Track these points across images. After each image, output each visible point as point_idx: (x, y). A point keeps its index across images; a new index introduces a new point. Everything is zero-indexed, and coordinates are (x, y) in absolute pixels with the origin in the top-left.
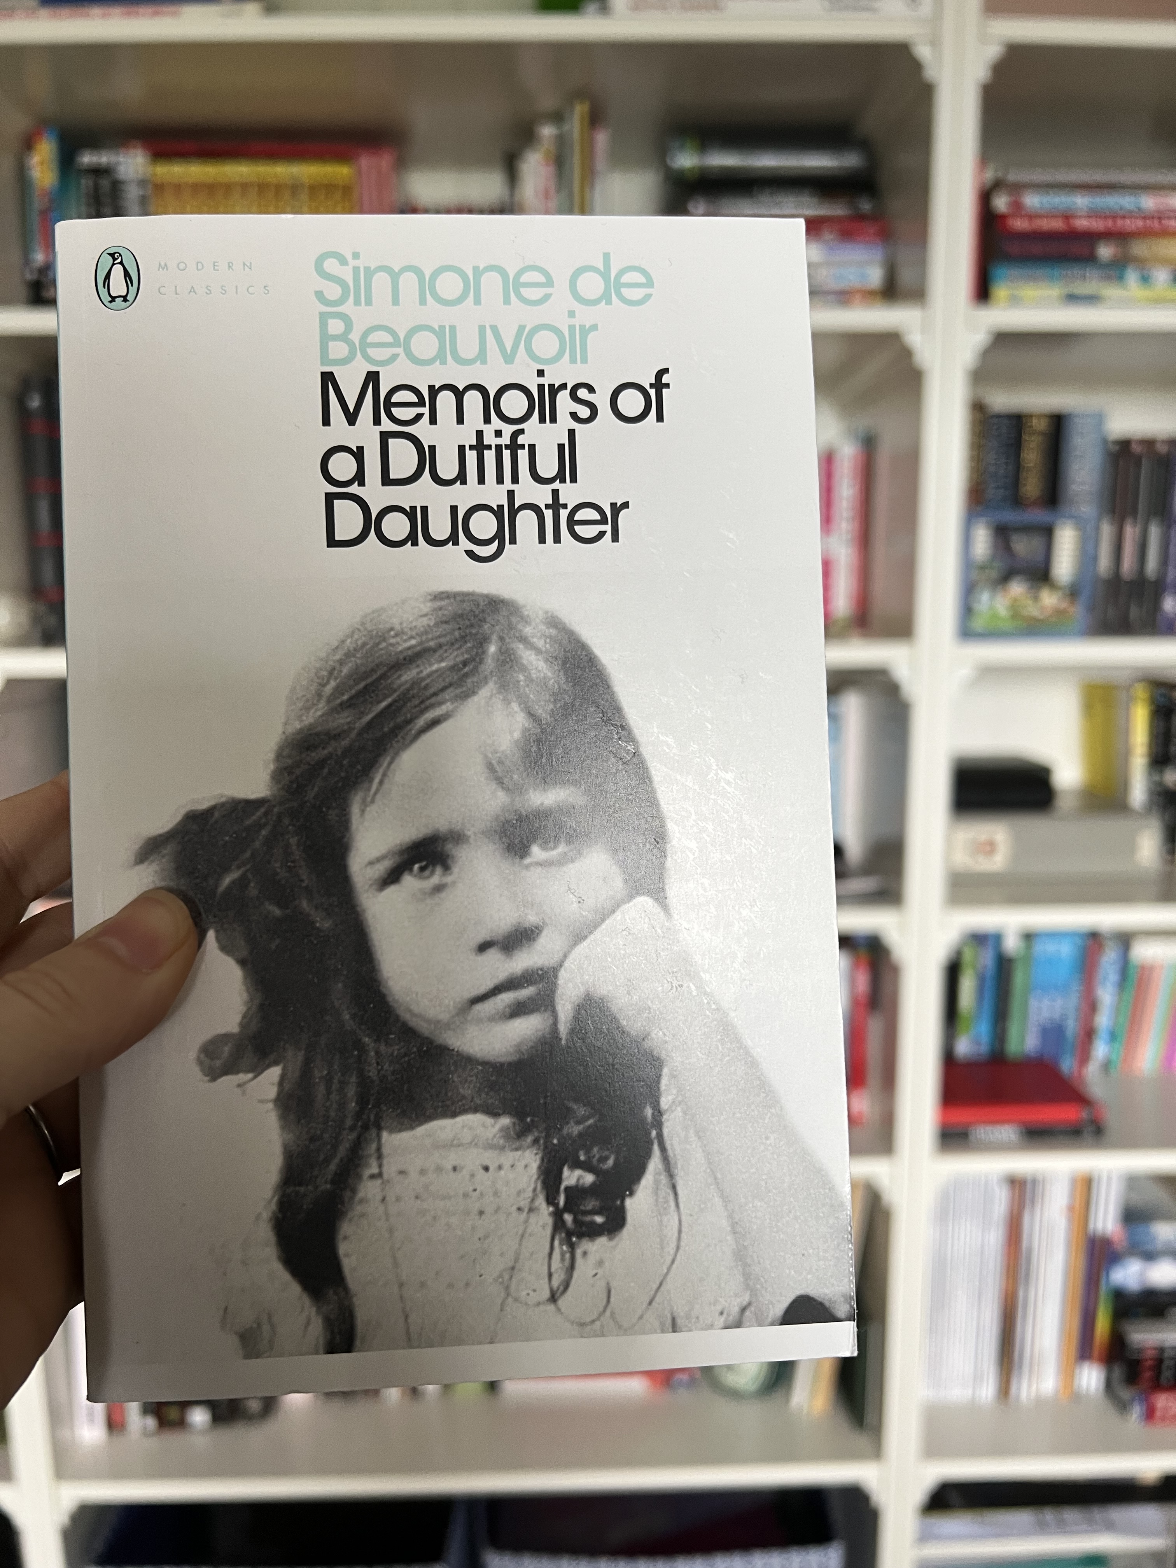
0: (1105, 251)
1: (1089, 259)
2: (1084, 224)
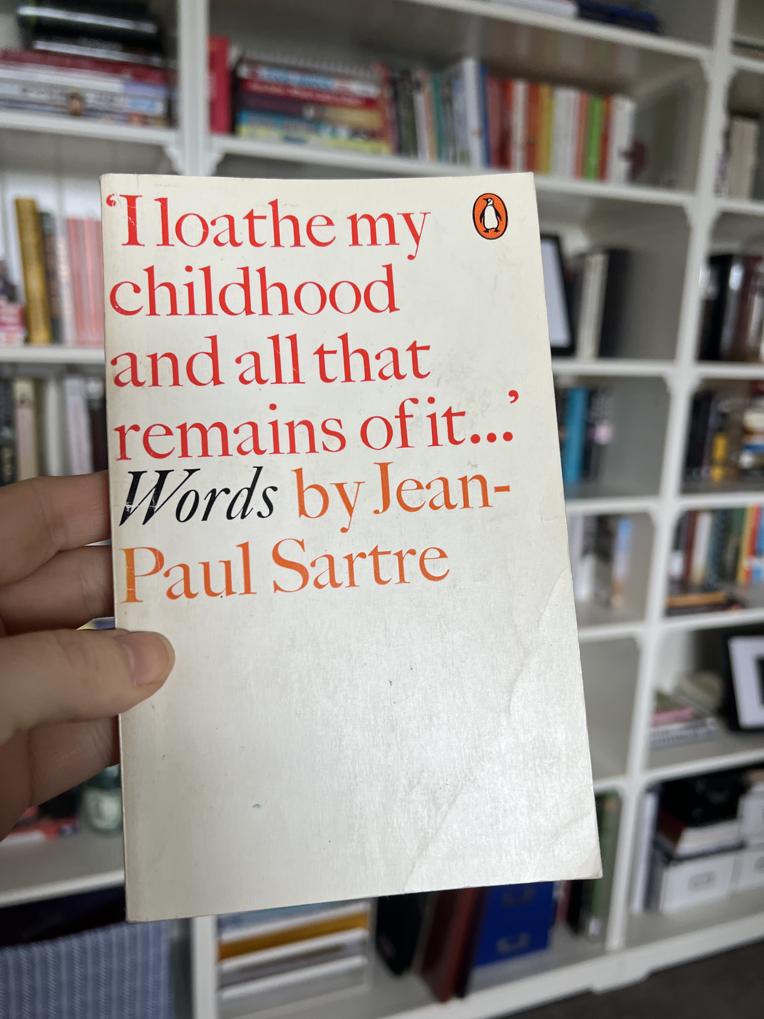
0: (309, 112)
1: (299, 116)
2: (295, 93)
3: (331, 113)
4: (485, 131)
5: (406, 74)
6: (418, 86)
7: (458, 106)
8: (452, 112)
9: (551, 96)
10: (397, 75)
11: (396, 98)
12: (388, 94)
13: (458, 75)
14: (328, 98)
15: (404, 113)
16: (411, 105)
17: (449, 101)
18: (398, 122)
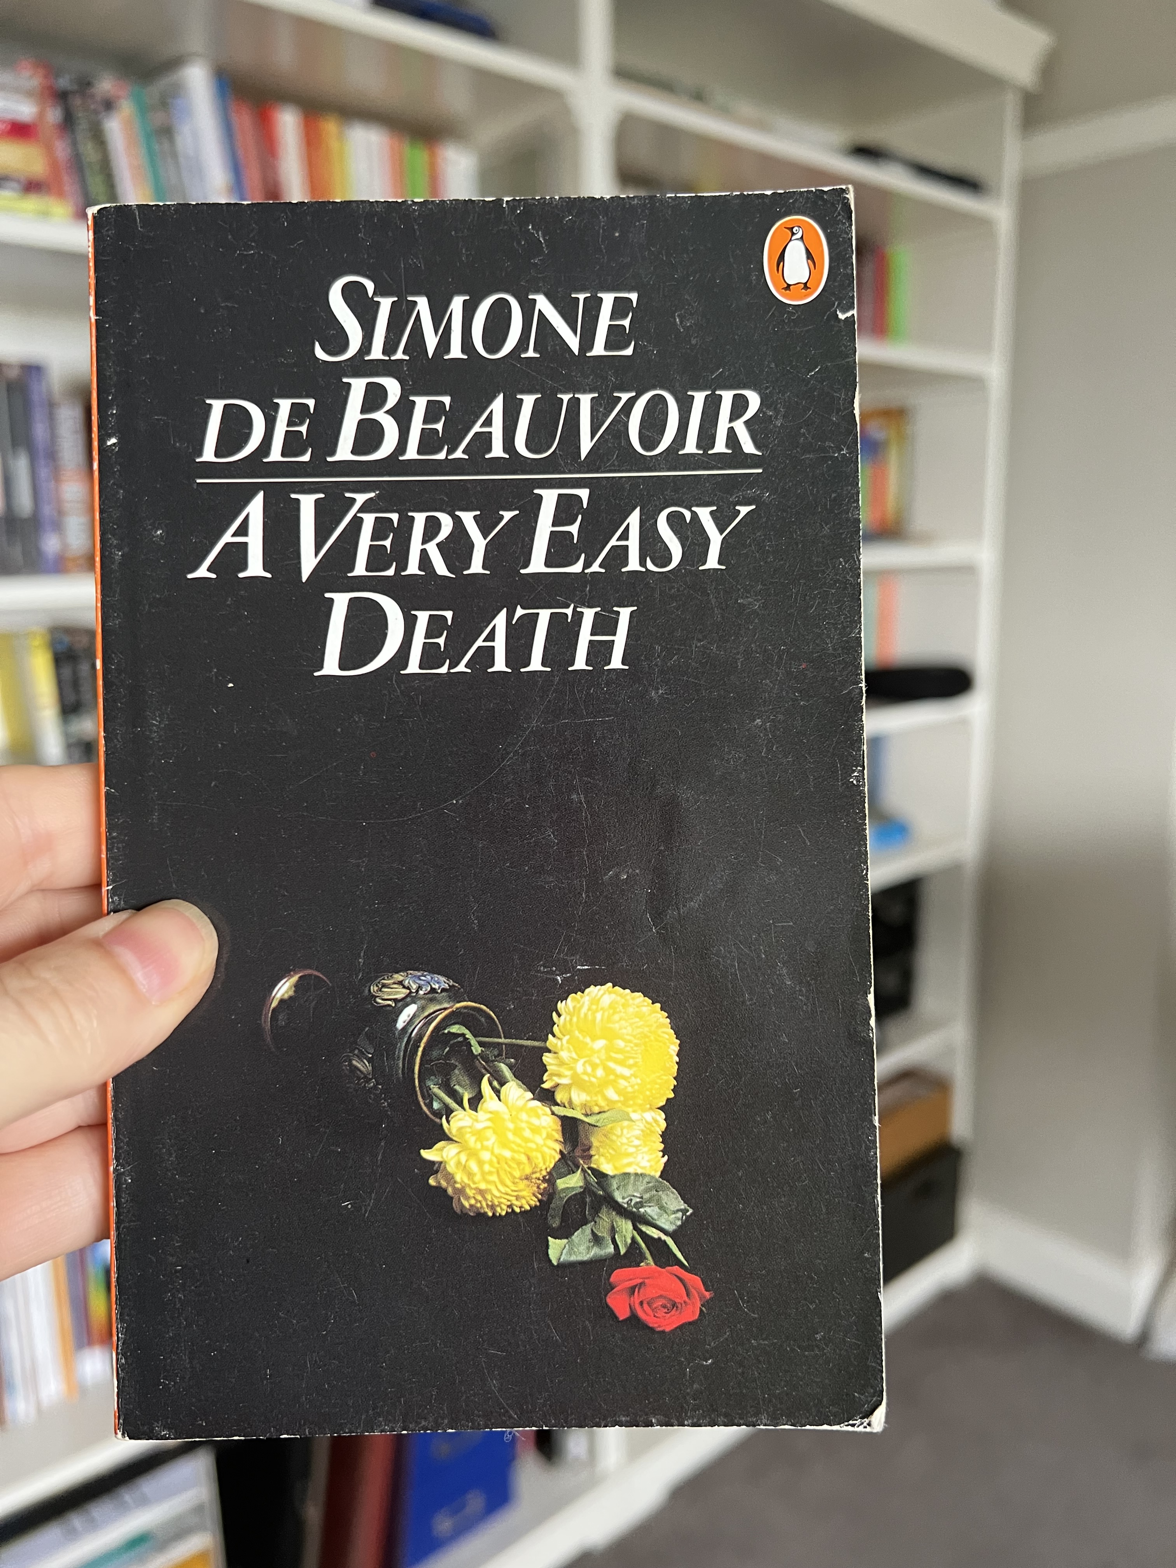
4: (236, 187)
5: (85, 84)
6: (109, 105)
7: (184, 139)
8: (174, 155)
9: (341, 136)
10: (64, 83)
11: (68, 122)
12: (54, 115)
13: (176, 91)
15: (87, 149)
16: (99, 138)
17: (166, 132)
18: (77, 164)
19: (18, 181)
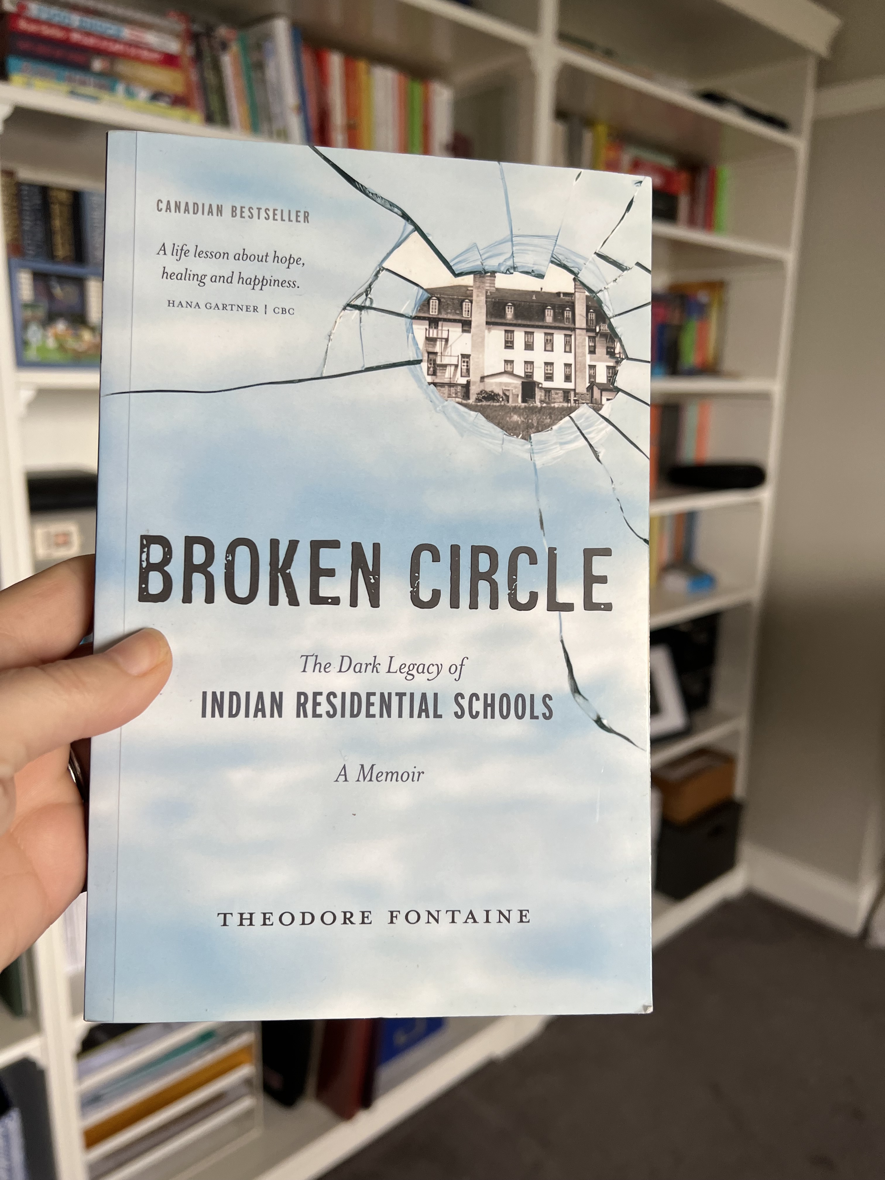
0: (97, 65)
1: (85, 67)
2: (76, 37)
3: (123, 67)
4: (302, 108)
5: (209, 31)
6: (224, 46)
7: (271, 73)
8: (264, 83)
9: (368, 72)
10: (196, 28)
11: (198, 57)
12: (190, 51)
13: (269, 36)
14: (117, 48)
15: (210, 76)
16: (217, 68)
17: (259, 66)
18: (203, 87)
19: (169, 96)
